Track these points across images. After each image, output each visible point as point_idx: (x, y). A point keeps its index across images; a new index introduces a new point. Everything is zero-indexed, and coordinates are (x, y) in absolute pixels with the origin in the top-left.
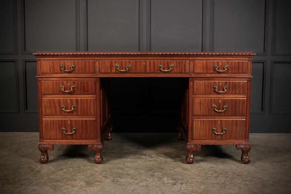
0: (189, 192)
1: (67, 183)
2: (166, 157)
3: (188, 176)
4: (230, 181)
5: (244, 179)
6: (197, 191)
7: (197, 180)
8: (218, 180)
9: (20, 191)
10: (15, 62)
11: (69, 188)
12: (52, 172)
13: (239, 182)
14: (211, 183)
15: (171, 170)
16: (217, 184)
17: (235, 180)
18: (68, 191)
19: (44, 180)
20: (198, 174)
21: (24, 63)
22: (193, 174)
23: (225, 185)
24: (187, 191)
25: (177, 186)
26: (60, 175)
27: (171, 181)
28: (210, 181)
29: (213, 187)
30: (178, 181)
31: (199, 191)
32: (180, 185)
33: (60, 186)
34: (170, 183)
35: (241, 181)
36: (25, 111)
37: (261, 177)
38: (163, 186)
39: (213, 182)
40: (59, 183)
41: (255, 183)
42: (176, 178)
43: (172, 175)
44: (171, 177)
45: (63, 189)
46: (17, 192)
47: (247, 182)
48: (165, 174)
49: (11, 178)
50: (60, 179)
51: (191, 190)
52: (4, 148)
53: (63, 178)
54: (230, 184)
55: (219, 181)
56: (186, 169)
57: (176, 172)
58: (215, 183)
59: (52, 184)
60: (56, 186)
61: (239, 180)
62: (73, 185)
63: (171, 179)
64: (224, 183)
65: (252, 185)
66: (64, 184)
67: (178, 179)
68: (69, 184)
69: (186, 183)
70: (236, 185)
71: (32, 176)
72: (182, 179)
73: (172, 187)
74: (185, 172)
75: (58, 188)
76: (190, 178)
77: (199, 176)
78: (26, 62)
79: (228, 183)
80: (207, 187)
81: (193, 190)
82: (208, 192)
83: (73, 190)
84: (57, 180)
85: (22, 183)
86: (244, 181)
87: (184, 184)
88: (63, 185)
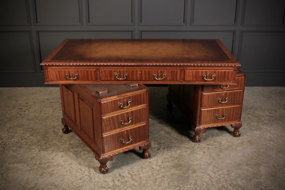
0: (169, 157)
1: (84, 149)
2: (154, 118)
3: (169, 140)
4: (198, 145)
5: (208, 143)
6: (174, 155)
7: (175, 144)
8: (190, 144)
9: (52, 157)
10: (29, 32)
11: (86, 154)
12: (72, 136)
13: (204, 146)
14: (185, 147)
15: (157, 134)
16: (189, 148)
17: (202, 144)
18: (86, 157)
19: (67, 145)
20: (176, 137)
21: (37, 33)
22: (173, 138)
23: (194, 150)
24: (167, 156)
25: (160, 151)
26: (78, 140)
27: (156, 145)
28: (184, 146)
29: (186, 152)
30: (161, 146)
31: (176, 156)
32: (162, 150)
33: (79, 152)
34: (156, 148)
35: (206, 144)
36: (40, 71)
37: (220, 140)
38: (151, 151)
39: (186, 146)
40: (78, 149)
41: (215, 147)
42: (160, 142)
43: (158, 139)
44: (157, 141)
45: (82, 155)
46: (51, 158)
47: (209, 147)
48: (152, 138)
49: (43, 143)
50: (78, 144)
51: (170, 155)
52: (30, 108)
53: (80, 144)
54: (198, 149)
55: (190, 146)
56: (168, 132)
57: (160, 135)
58: (187, 148)
59: (73, 150)
60: (76, 151)
61: (204, 144)
62: (89, 151)
63: (157, 144)
64: (193, 147)
65: (213, 149)
66: (82, 149)
67: (162, 143)
68: (85, 149)
69: (167, 148)
70: (202, 149)
71: (58, 141)
72: (164, 144)
73: (157, 152)
74: (167, 135)
75: (79, 154)
76: (170, 142)
77: (177, 139)
78: (38, 32)
79: (196, 148)
80: (181, 152)
81: (171, 155)
82: (182, 157)
83: (89, 156)
84: (76, 146)
85: (52, 149)
86: (207, 145)
87: (166, 149)
88: (81, 151)
